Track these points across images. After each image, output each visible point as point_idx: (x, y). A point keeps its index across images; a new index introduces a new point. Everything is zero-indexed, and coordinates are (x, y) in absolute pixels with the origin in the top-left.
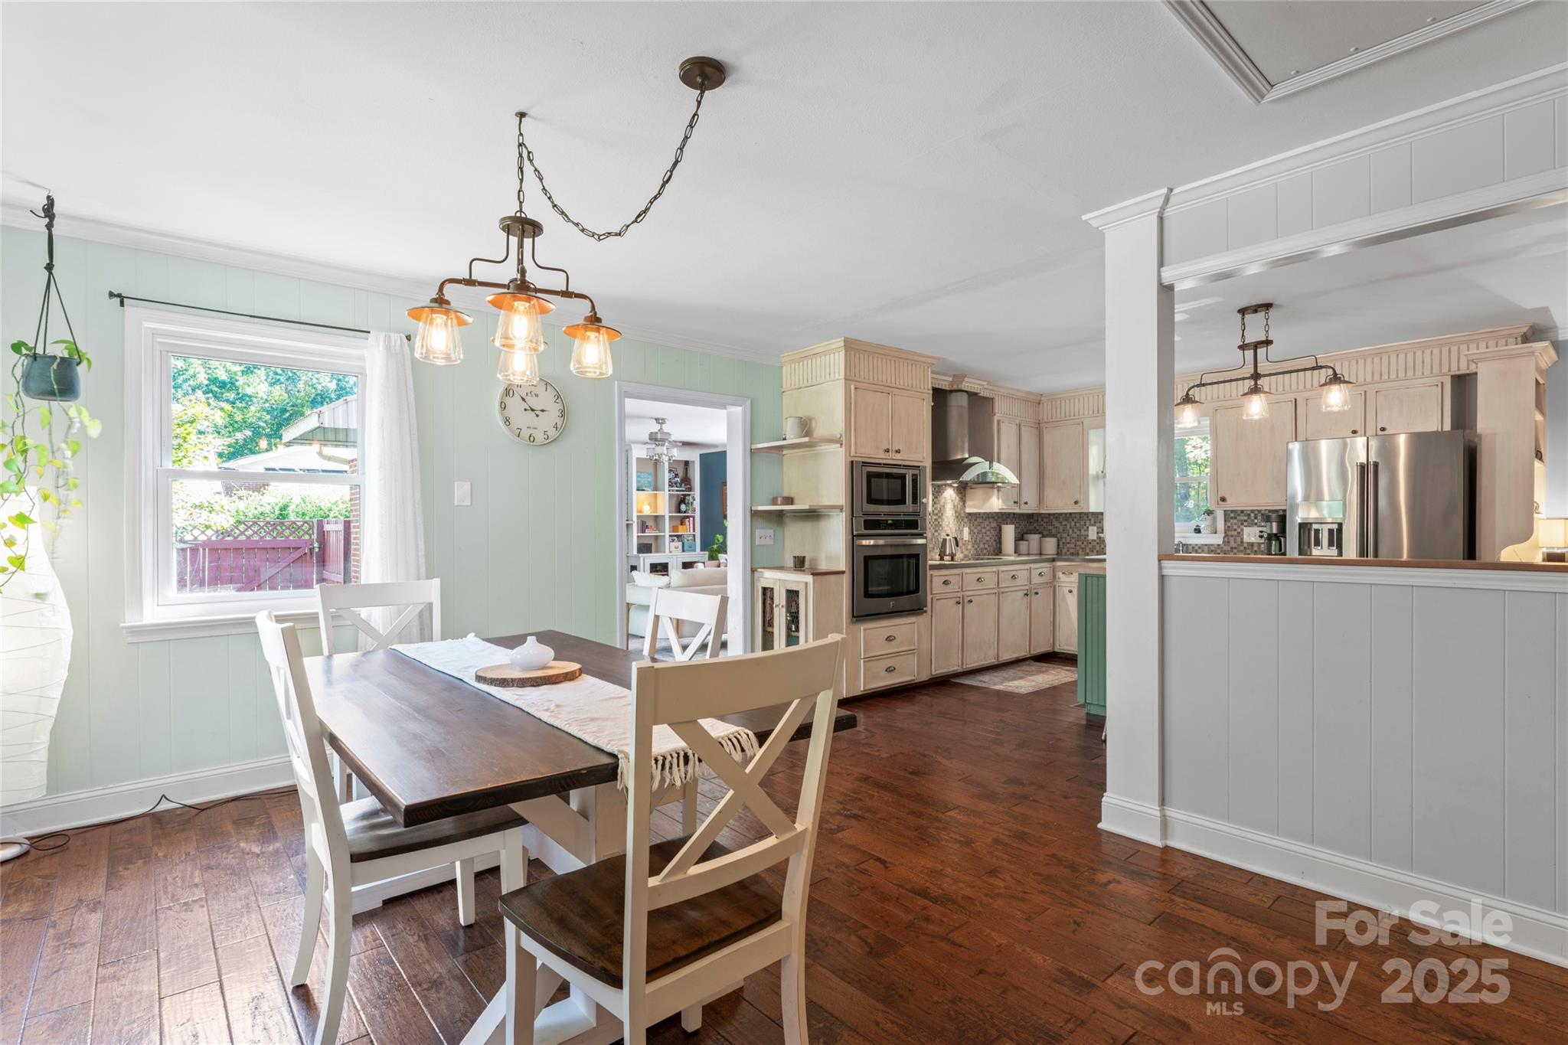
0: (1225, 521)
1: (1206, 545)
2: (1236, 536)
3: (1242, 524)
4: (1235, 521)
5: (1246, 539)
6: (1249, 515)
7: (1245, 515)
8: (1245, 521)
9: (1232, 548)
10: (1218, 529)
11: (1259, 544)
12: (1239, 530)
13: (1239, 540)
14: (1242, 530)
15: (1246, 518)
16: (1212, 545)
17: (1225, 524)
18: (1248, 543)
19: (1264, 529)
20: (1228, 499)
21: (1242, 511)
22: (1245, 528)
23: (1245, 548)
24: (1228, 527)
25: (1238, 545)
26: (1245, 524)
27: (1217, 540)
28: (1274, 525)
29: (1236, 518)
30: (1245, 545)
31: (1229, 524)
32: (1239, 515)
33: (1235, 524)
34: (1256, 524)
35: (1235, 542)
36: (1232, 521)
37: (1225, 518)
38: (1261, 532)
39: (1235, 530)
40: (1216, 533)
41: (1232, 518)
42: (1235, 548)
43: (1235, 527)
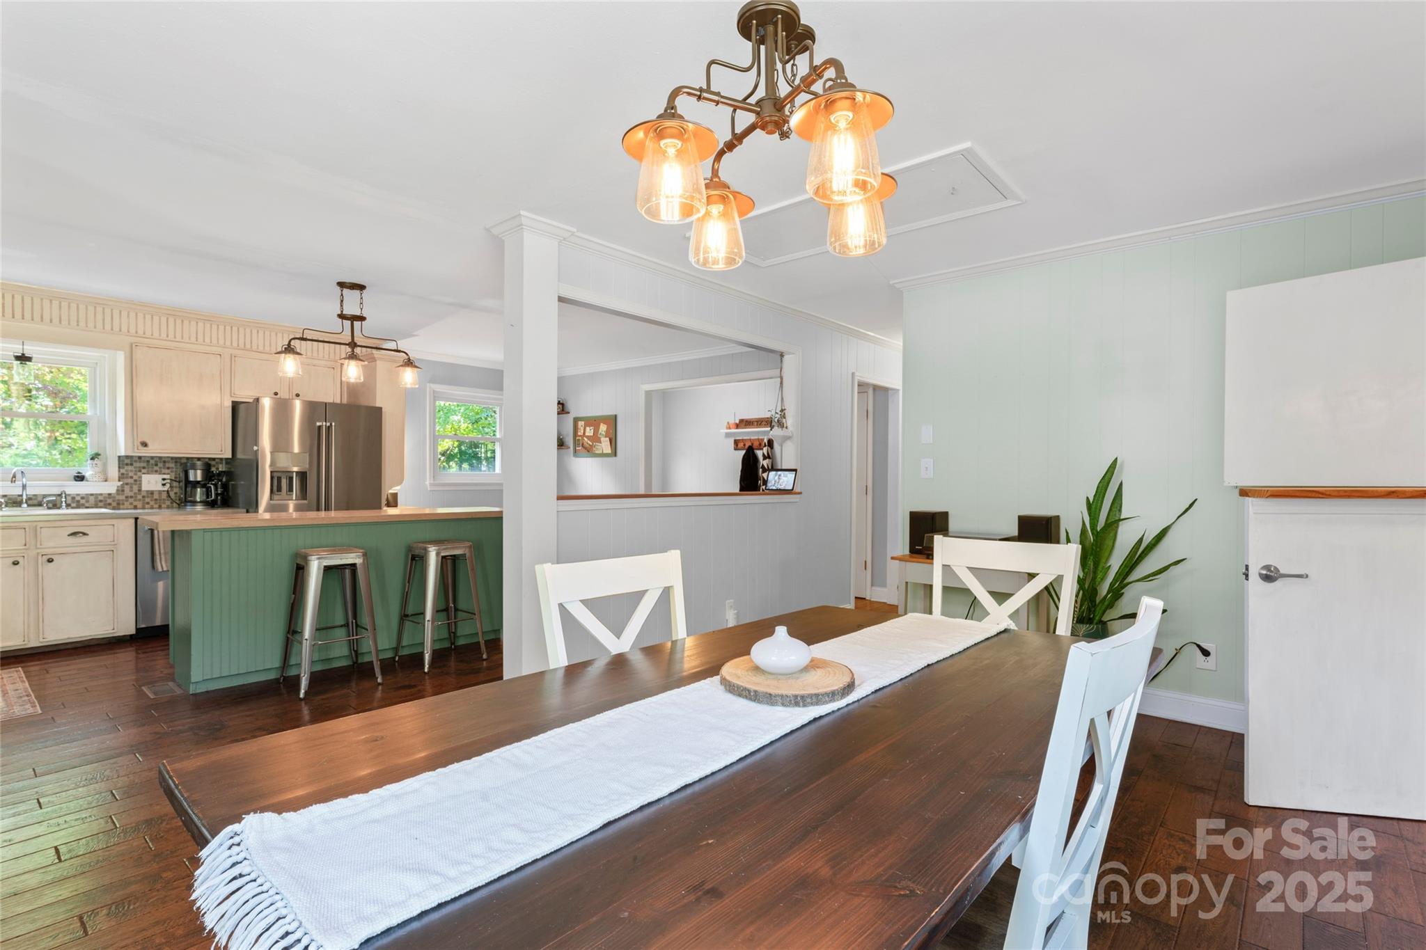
0: (119, 467)
1: (92, 495)
2: (131, 484)
3: (140, 471)
4: (130, 468)
5: (145, 487)
6: (148, 461)
7: (144, 462)
8: (144, 468)
9: (127, 497)
10: (109, 475)
11: (160, 492)
12: (135, 477)
13: (135, 488)
14: (140, 477)
15: (145, 465)
16: (101, 494)
17: (119, 471)
18: (147, 491)
19: (165, 476)
20: (149, 444)
21: (140, 458)
22: (143, 475)
23: (144, 497)
24: (123, 474)
25: (135, 493)
26: (143, 471)
27: (111, 488)
28: (199, 472)
29: (132, 464)
30: (144, 494)
31: (123, 471)
32: (136, 461)
33: (131, 471)
34: (156, 471)
35: (131, 491)
36: (126, 467)
37: (119, 464)
38: (164, 479)
39: (132, 477)
40: (106, 481)
41: (127, 464)
42: (131, 497)
43: (131, 474)
